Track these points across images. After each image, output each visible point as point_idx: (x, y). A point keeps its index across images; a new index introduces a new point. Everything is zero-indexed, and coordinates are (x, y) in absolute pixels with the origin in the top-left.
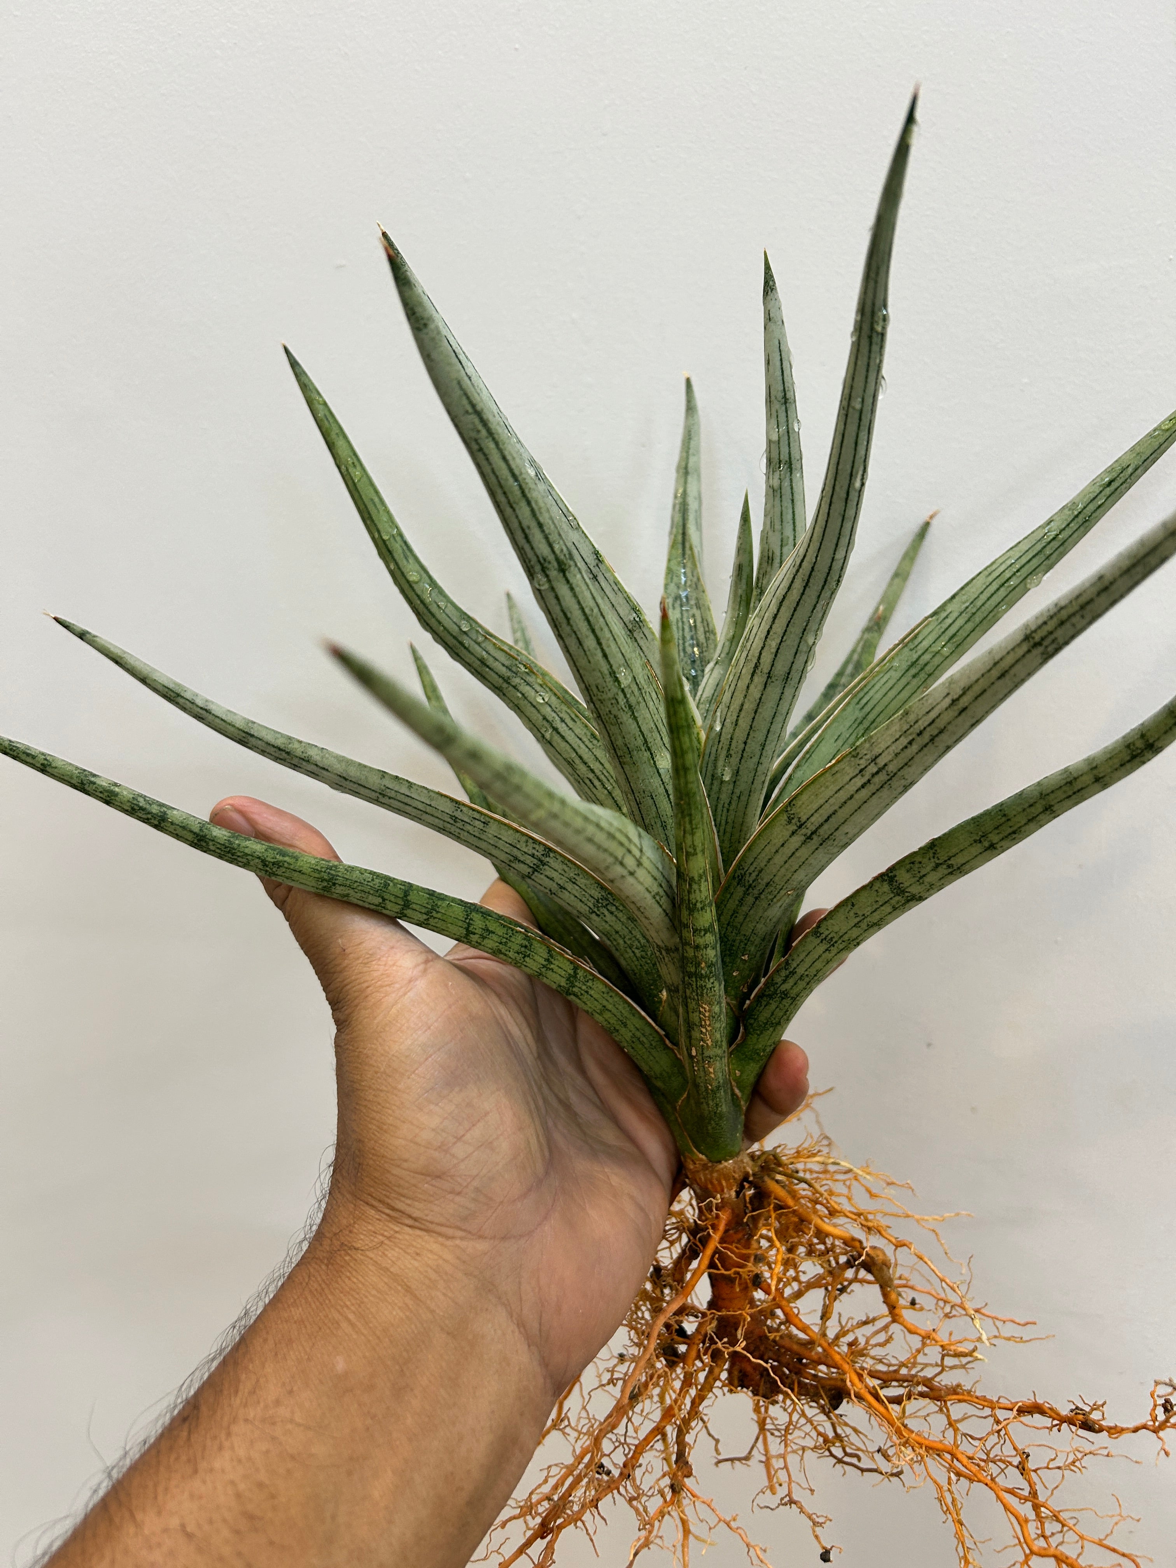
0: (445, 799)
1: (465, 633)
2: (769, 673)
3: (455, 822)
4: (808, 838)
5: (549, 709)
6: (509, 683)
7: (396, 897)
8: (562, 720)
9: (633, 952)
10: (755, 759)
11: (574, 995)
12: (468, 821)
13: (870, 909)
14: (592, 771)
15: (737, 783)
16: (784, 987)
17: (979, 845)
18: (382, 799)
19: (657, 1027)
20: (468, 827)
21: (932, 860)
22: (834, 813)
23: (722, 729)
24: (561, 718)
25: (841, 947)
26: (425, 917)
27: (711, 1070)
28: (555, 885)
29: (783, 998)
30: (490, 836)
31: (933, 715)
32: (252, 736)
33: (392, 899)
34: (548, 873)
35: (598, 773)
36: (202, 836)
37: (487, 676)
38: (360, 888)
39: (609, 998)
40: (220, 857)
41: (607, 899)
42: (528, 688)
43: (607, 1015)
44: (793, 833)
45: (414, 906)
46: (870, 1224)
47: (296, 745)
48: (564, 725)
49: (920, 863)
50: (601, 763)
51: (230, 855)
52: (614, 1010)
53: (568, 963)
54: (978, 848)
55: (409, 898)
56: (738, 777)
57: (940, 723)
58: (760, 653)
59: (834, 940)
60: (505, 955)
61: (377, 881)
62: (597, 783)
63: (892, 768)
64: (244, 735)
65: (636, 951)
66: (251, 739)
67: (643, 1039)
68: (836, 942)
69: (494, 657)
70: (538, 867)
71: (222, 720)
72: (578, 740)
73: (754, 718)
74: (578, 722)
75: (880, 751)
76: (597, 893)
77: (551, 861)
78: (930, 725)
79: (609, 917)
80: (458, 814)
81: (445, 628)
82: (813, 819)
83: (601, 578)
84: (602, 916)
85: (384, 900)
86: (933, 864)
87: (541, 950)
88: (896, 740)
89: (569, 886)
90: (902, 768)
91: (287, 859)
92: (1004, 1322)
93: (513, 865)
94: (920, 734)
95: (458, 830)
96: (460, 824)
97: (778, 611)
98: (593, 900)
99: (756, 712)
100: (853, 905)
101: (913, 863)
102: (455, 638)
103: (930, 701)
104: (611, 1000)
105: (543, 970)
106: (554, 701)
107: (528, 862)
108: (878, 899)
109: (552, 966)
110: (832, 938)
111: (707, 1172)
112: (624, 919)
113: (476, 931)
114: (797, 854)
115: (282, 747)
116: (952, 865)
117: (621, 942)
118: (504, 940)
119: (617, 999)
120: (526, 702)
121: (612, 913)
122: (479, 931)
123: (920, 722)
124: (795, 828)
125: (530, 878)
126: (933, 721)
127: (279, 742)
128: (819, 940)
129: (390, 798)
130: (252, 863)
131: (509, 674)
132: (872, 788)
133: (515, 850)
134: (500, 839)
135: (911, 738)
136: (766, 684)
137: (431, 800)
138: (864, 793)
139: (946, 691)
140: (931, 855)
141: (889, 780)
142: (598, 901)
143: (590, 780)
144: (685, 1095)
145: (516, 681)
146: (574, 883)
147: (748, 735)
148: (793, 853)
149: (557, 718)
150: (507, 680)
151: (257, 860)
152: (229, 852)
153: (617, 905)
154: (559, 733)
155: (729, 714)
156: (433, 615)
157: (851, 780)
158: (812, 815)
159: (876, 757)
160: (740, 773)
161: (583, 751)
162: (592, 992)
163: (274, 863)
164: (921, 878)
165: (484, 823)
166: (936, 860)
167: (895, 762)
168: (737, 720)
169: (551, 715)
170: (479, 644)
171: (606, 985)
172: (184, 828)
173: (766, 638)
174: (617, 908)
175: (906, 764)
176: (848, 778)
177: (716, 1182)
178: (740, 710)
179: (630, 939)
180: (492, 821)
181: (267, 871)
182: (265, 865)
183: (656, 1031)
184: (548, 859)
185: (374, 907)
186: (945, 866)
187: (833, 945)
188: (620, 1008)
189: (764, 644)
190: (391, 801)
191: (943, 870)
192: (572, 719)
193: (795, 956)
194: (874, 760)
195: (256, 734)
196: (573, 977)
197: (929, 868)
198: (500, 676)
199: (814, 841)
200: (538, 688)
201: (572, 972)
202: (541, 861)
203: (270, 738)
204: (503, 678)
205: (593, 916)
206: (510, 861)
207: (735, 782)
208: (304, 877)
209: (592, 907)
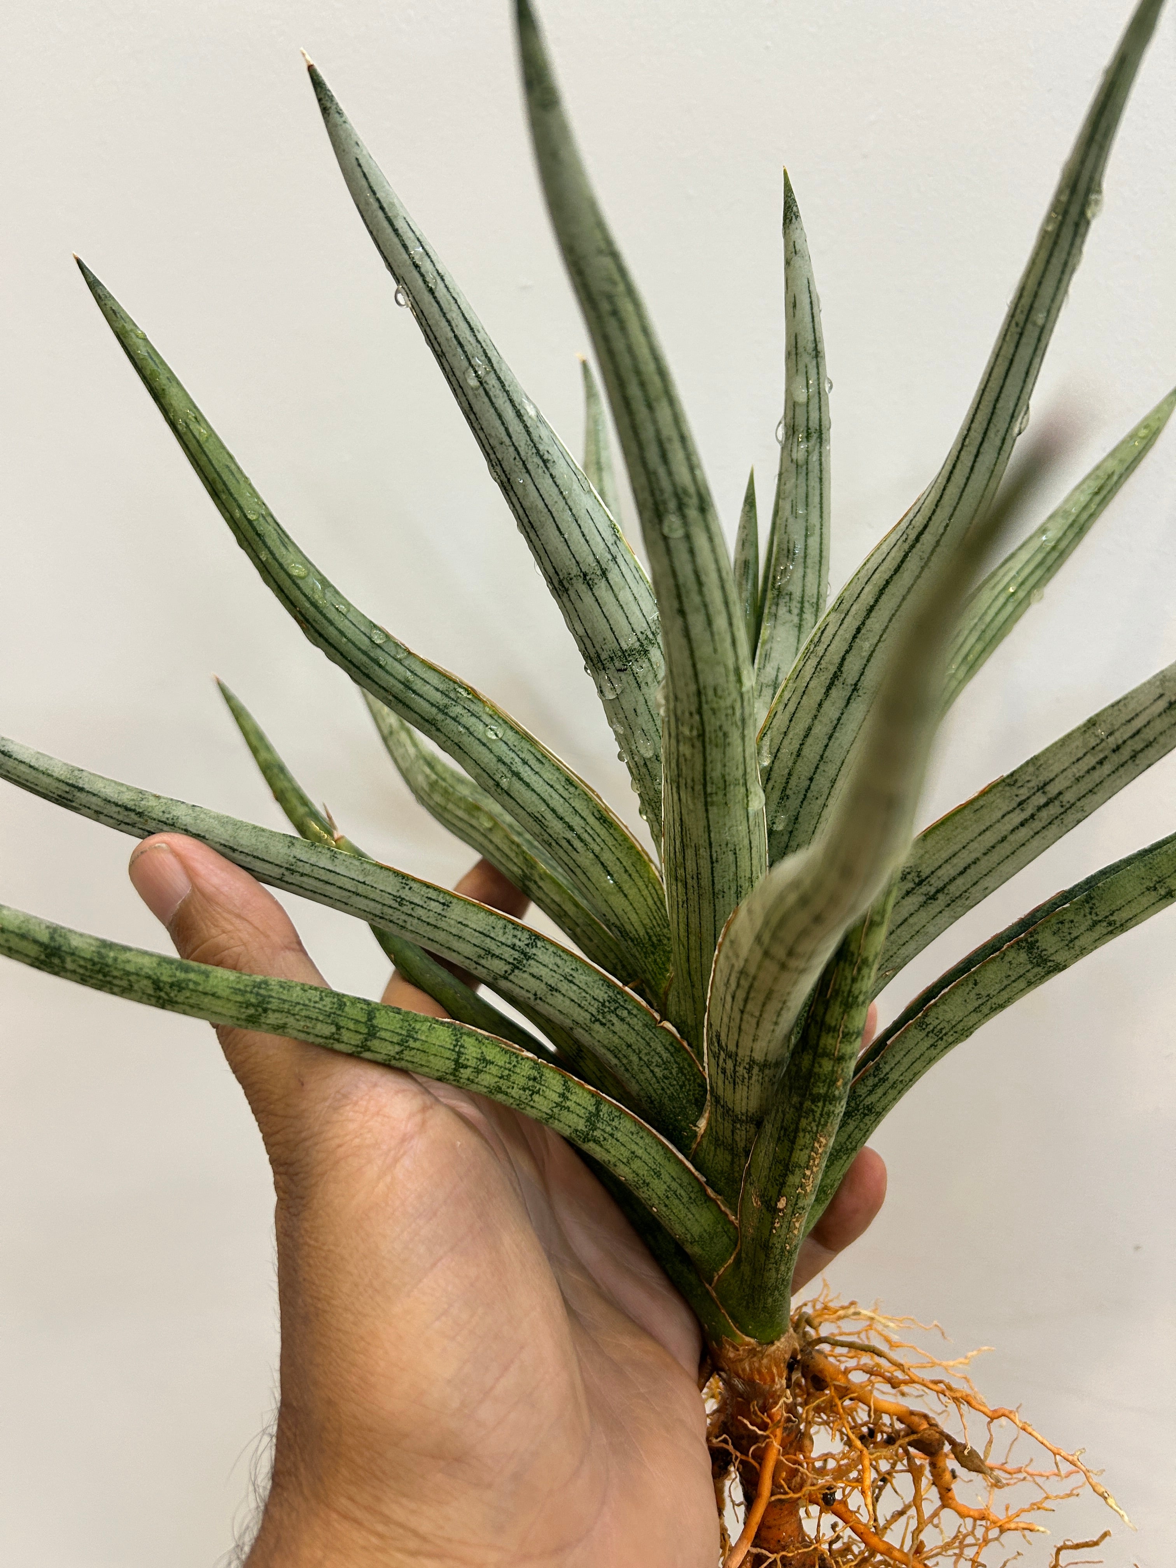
0: (386, 873)
1: (378, 646)
2: (856, 685)
3: (401, 904)
4: (930, 898)
5: (504, 747)
6: (446, 714)
7: (357, 1022)
8: (525, 762)
9: (652, 1071)
10: (820, 802)
11: (595, 1141)
12: (421, 903)
13: (998, 987)
14: (572, 829)
15: (795, 833)
16: (868, 1101)
17: (1153, 893)
18: (289, 877)
19: (696, 1173)
20: (420, 912)
21: (1089, 917)
22: (974, 863)
23: (773, 762)
24: (523, 760)
25: (951, 1039)
26: (398, 1048)
27: (797, 1225)
28: (543, 986)
29: (865, 1115)
30: (452, 922)
31: (1138, 723)
32: (81, 789)
33: (351, 1025)
34: (534, 970)
35: (580, 831)
36: (55, 948)
37: (413, 705)
38: (304, 1013)
39: (638, 1140)
40: (83, 980)
41: (616, 1001)
42: (473, 719)
43: (636, 1164)
44: (908, 893)
45: (382, 1034)
46: (958, 1395)
47: (153, 802)
48: (527, 768)
49: (1072, 921)
50: (582, 818)
51: (100, 977)
52: (645, 1157)
53: (589, 1097)
54: (1153, 896)
55: (375, 1022)
56: (796, 826)
57: (1148, 734)
58: (843, 659)
59: (944, 1032)
60: (506, 1094)
61: (328, 1000)
62: (577, 844)
63: (1069, 797)
64: (67, 789)
65: (657, 1070)
66: (78, 794)
67: (680, 1191)
68: (946, 1034)
69: (423, 679)
70: (520, 962)
71: (31, 766)
72: (548, 787)
73: (826, 746)
74: (547, 765)
75: (1052, 776)
76: (602, 993)
77: (538, 952)
78: (1133, 736)
79: (618, 1026)
80: (406, 894)
81: (349, 640)
82: (940, 873)
83: (620, 560)
84: (608, 1025)
85: (339, 1028)
86: (1090, 922)
87: (555, 1082)
88: (1078, 760)
89: (564, 986)
90: (1084, 796)
91: (192, 976)
92: (1048, 1477)
93: (483, 962)
94: (1117, 749)
95: (404, 917)
96: (407, 909)
97: (876, 601)
98: (596, 1004)
99: (830, 738)
100: (976, 984)
101: (1062, 923)
102: (365, 653)
103: (1131, 707)
104: (641, 1143)
105: (556, 1110)
106: (510, 736)
107: (506, 956)
108: (1010, 973)
109: (568, 1103)
110: (942, 1029)
111: (755, 1359)
112: (639, 1027)
113: (469, 1064)
114: (911, 921)
115: (130, 804)
116: (1115, 921)
117: (634, 1058)
118: (506, 1072)
119: (648, 1140)
120: (472, 739)
121: (622, 1020)
122: (472, 1063)
123: (1117, 734)
124: (912, 885)
125: (506, 978)
126: (1138, 732)
127: (126, 798)
128: (924, 1034)
129: (302, 875)
130: (136, 987)
131: (446, 701)
132: (1036, 825)
133: (488, 940)
134: (466, 926)
135: (1102, 756)
136: (849, 699)
137: (366, 875)
138: (1024, 833)
139: (1160, 691)
140: (1087, 910)
141: (1062, 813)
142: (603, 1005)
143: (568, 841)
144: (731, 1261)
145: (456, 710)
146: (571, 982)
147: (817, 768)
148: (906, 920)
149: (517, 759)
150: (443, 710)
151: (146, 982)
152: (99, 971)
153: (630, 1007)
154: (521, 779)
155: (786, 742)
156: (331, 623)
157: (1003, 816)
158: (940, 867)
159: (1045, 785)
160: (800, 820)
161: (557, 802)
162: (618, 1135)
163: (172, 985)
164: (1071, 941)
165: (444, 904)
166: (1094, 915)
167: (1074, 788)
168: (800, 750)
169: (508, 756)
170: (400, 661)
171: (636, 1122)
172: (23, 937)
173: (855, 637)
174: (629, 1013)
175: (1090, 791)
176: (999, 814)
177: (764, 1371)
178: (806, 736)
179: (647, 1054)
180: (455, 901)
181: (159, 998)
182: (159, 989)
183: (696, 1178)
184: (534, 951)
185: (322, 1041)
186: (1105, 924)
187: (941, 1039)
188: (653, 1152)
189: (851, 647)
190: (305, 879)
191: (1101, 929)
192: (538, 760)
193: (889, 1058)
194: (1042, 788)
195: (87, 787)
196: (594, 1115)
197: (1083, 928)
198: (432, 705)
199: (939, 901)
200: (488, 720)
201: (593, 1109)
202: (525, 954)
203: (110, 792)
204: (438, 707)
205: (597, 1026)
206: (480, 956)
207: (791, 832)
208: (219, 1002)
209: (595, 1012)
